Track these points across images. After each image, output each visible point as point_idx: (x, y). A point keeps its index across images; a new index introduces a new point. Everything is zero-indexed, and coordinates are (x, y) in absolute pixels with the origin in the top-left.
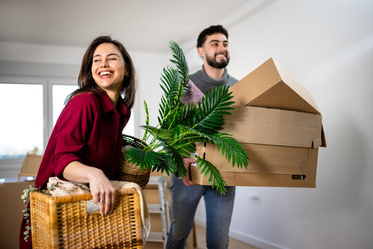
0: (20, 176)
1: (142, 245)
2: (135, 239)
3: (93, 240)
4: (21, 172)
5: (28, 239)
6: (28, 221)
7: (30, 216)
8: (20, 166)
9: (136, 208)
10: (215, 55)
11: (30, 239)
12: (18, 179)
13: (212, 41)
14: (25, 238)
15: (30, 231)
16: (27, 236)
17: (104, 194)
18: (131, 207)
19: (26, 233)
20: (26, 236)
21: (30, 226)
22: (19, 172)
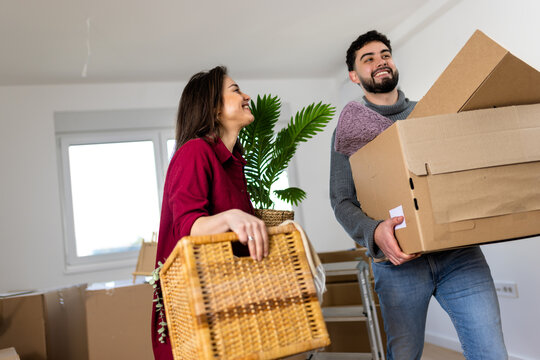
0: (135, 275)
1: (317, 300)
2: (306, 293)
3: (248, 292)
4: (137, 270)
5: (164, 339)
6: (161, 314)
7: (163, 307)
8: (135, 261)
9: (298, 250)
10: (373, 75)
11: (167, 339)
12: (134, 282)
13: (364, 55)
14: (161, 339)
15: (166, 327)
16: (163, 335)
17: (251, 227)
18: (292, 250)
19: (160, 331)
20: (160, 335)
21: (165, 321)
22: (133, 270)
